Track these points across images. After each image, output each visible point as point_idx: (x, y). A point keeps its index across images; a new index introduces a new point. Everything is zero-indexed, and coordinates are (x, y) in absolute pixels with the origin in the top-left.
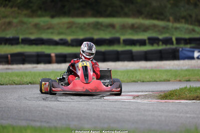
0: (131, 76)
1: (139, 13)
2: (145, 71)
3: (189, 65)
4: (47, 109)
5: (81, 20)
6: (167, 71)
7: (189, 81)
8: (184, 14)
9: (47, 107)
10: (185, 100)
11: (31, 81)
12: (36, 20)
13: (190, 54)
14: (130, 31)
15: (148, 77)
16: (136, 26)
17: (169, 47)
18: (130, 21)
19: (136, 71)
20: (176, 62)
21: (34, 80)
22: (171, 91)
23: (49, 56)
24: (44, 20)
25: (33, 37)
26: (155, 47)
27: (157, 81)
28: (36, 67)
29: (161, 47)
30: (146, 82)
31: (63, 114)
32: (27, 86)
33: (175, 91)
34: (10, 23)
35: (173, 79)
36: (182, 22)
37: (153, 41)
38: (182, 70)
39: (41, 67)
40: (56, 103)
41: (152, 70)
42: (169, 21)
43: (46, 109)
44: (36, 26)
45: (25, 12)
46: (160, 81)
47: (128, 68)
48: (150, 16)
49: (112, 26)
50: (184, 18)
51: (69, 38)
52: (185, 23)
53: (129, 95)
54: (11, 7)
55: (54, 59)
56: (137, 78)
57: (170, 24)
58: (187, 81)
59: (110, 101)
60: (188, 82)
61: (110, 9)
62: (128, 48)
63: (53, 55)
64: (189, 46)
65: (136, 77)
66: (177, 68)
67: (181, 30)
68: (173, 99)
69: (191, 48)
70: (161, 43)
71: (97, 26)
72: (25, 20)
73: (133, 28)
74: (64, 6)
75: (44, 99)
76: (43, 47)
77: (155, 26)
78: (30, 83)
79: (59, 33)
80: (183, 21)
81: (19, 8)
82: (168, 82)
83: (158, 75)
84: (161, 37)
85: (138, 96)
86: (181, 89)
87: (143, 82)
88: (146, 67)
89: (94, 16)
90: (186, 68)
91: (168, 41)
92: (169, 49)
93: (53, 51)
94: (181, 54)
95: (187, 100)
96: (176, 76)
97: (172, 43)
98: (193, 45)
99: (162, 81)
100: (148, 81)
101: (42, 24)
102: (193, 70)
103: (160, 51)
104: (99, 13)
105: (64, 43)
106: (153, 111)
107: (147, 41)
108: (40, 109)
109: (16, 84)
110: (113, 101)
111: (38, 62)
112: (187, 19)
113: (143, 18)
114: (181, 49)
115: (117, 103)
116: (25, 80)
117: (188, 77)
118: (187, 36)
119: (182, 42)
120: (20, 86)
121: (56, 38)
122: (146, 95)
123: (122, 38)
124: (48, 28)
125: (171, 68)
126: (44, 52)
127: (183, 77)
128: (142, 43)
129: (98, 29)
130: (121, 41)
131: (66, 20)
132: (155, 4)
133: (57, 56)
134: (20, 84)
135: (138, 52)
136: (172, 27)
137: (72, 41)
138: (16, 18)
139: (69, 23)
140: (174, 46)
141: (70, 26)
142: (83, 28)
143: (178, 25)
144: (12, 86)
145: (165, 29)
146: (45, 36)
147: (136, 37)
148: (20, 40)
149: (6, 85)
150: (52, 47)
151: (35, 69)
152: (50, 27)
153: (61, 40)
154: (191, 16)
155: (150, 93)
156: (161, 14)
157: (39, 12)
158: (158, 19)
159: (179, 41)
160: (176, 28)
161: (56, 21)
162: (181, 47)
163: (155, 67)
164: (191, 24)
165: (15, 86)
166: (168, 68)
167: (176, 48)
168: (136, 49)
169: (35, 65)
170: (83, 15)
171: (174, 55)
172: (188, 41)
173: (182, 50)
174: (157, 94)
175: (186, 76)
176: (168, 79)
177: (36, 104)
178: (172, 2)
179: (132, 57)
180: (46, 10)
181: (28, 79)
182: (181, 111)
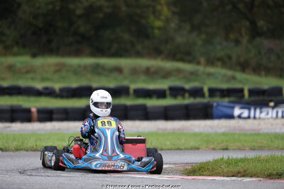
1: (156, 52)
2: (165, 134)
3: (226, 126)
4: (25, 187)
5: (74, 61)
6: (196, 135)
7: (227, 149)
8: (221, 54)
9: (25, 184)
11: (2, 147)
12: (11, 60)
13: (227, 111)
14: (143, 77)
15: (168, 143)
16: (152, 70)
17: (198, 100)
18: (144, 63)
19: (151, 134)
20: (208, 123)
21: (6, 145)
22: (201, 163)
23: (28, 111)
24: (22, 60)
25: (5, 84)
26: (179, 101)
27: (179, 149)
28: (9, 127)
29: (188, 101)
30: (165, 150)
33: (207, 163)
35: (205, 146)
36: (217, 66)
37: (176, 92)
38: (216, 134)
39: (17, 127)
41: (173, 133)
42: (199, 63)
43: (22, 187)
44: (10, 68)
46: (186, 149)
47: (141, 130)
48: (173, 56)
49: (119, 70)
50: (220, 59)
51: (57, 86)
52: (222, 67)
55: (35, 115)
56: (153, 144)
57: (201, 68)
58: (224, 149)
60: (225, 151)
61: (115, 46)
62: (141, 101)
63: (34, 110)
64: (227, 100)
65: (151, 144)
66: (210, 131)
67: (218, 77)
68: (203, 175)
69: (230, 102)
70: (187, 95)
71: (97, 70)
73: (148, 73)
74: (50, 41)
75: (20, 173)
76: (20, 98)
77: (179, 71)
78: (1, 149)
79: (43, 79)
80: (219, 64)
82: (197, 151)
83: (183, 141)
84: (187, 86)
86: (216, 162)
87: (161, 150)
88: (166, 129)
89: (93, 55)
90: (223, 130)
91: (197, 92)
92: (199, 104)
93: (34, 104)
94: (215, 111)
95: (224, 176)
96: (208, 142)
97: (203, 95)
98: (232, 99)
99: (188, 149)
100: (169, 149)
101: (18, 65)
102: (232, 134)
103: (187, 107)
104: (100, 52)
105: (49, 93)
107: (168, 93)
108: (15, 186)
111: (13, 120)
112: (225, 61)
113: (162, 60)
114: (215, 104)
115: (124, 179)
117: (224, 144)
118: (225, 86)
121: (39, 86)
122: (165, 169)
123: (133, 87)
124: (28, 72)
125: (201, 130)
126: (21, 106)
127: (218, 144)
128: (161, 94)
129: (99, 74)
130: (131, 91)
131: (52, 60)
132: (180, 39)
133: (40, 111)
135: (154, 107)
136: (204, 73)
137: (62, 90)
139: (57, 65)
140: (206, 100)
141: (59, 69)
142: (77, 71)
143: (211, 70)
145: (193, 74)
146: (23, 83)
147: (152, 86)
150: (32, 99)
151: (8, 129)
152: (30, 71)
153: (46, 88)
154: (230, 58)
155: (171, 166)
156: (188, 53)
157: (15, 49)
158: (182, 60)
159: (213, 92)
160: (209, 75)
161: (39, 61)
162: (216, 101)
163: (179, 129)
164: (230, 68)
166: (197, 130)
167: (209, 102)
168: (152, 103)
169: (7, 124)
170: (78, 53)
171: (205, 113)
172: (225, 93)
173: (218, 105)
174: (181, 168)
175: (223, 142)
176: (197, 146)
177: (9, 180)
178: (203, 36)
179: (146, 114)
180: (24, 46)
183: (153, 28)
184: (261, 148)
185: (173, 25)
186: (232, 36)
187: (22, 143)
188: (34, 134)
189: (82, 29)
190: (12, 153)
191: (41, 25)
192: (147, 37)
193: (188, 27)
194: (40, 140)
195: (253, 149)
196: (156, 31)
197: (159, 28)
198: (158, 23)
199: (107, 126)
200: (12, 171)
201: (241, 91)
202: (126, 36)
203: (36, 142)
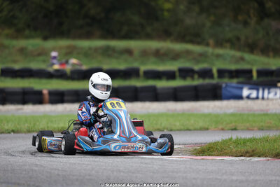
0: (155, 122)
1: (166, 34)
2: (174, 115)
3: (235, 107)
4: (36, 168)
5: (85, 44)
6: (205, 116)
7: (235, 129)
8: (229, 35)
9: (36, 165)
10: (230, 156)
11: (14, 129)
12: (22, 43)
13: (236, 92)
14: (153, 59)
15: (178, 124)
16: (162, 51)
17: (207, 81)
18: (154, 45)
19: (160, 115)
20: (217, 103)
21: (18, 127)
22: (210, 144)
23: (40, 93)
24: (34, 43)
25: (17, 67)
26: (188, 82)
27: (190, 130)
28: (22, 109)
29: (197, 82)
30: (175, 130)
31: (58, 175)
32: (8, 135)
33: (216, 144)
35: (213, 126)
37: (185, 73)
38: (226, 115)
39: (29, 109)
40: (49, 159)
41: (183, 114)
42: (207, 45)
43: (34, 168)
44: (22, 51)
45: (7, 31)
46: (196, 130)
47: (150, 111)
48: (182, 38)
49: (129, 52)
50: (229, 41)
52: (231, 48)
55: (47, 97)
56: (163, 125)
57: (210, 50)
58: (232, 130)
60: (233, 132)
61: (125, 28)
62: (150, 83)
63: (45, 92)
64: (235, 81)
65: (161, 124)
66: (218, 111)
67: (226, 58)
68: (212, 155)
69: (238, 83)
70: (196, 76)
71: (108, 52)
72: (7, 42)
73: (159, 55)
74: (61, 24)
75: (32, 154)
76: (32, 80)
77: (188, 52)
78: (13, 131)
80: (228, 45)
82: (207, 131)
83: (192, 122)
84: (196, 68)
86: (224, 142)
87: (171, 130)
88: (175, 110)
89: (103, 37)
90: (231, 111)
91: (206, 74)
92: (208, 85)
93: (45, 86)
94: (224, 92)
95: (232, 156)
96: (217, 123)
97: (212, 76)
98: (241, 80)
99: (198, 130)
100: (178, 130)
101: (30, 48)
102: (240, 115)
103: (196, 88)
104: (110, 34)
105: (60, 75)
106: (185, 172)
107: (177, 74)
108: (27, 167)
111: (24, 102)
112: (234, 43)
113: (172, 41)
114: (224, 85)
116: (6, 127)
117: (234, 124)
118: (233, 67)
119: (227, 74)
122: (175, 150)
123: (143, 68)
124: (39, 55)
125: (210, 111)
126: (32, 89)
127: (227, 124)
128: (170, 76)
129: (109, 56)
130: (141, 73)
132: (189, 21)
133: (51, 93)
135: (164, 89)
136: (212, 54)
137: (73, 72)
139: (68, 47)
140: (215, 81)
141: (70, 51)
142: (87, 54)
143: (220, 51)
145: (203, 56)
146: (35, 65)
147: (161, 68)
150: (44, 81)
151: (20, 112)
152: (41, 53)
153: (57, 71)
154: (238, 39)
155: (181, 146)
156: (198, 35)
157: (27, 32)
158: (192, 42)
159: (222, 73)
160: (218, 56)
161: (50, 44)
162: (225, 82)
164: (239, 49)
166: (206, 111)
167: (218, 83)
168: (162, 84)
169: (20, 107)
170: (88, 36)
171: (214, 94)
172: (234, 74)
173: (227, 86)
174: (190, 148)
175: (231, 123)
176: (206, 126)
177: (20, 161)
178: (212, 18)
179: (155, 96)
180: (36, 29)
181: (10, 125)
182: (224, 171)
183: (162, 10)
184: (269, 128)
185: (182, 7)
186: (240, 18)
187: (34, 124)
188: (46, 116)
189: (93, 12)
190: (23, 135)
191: (52, 8)
192: (157, 19)
193: (196, 9)
194: (52, 122)
195: (261, 129)
196: (166, 14)
197: (168, 10)
198: (167, 6)
199: (118, 108)
200: (23, 152)
201: (250, 72)
202: (136, 19)
203: (48, 123)
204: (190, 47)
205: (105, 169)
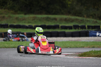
0: (65, 44)
1: (69, 13)
2: (71, 42)
3: (94, 39)
5: (40, 16)
6: (83, 42)
7: (94, 47)
8: (92, 13)
12: (17, 16)
13: (94, 34)
14: (64, 22)
15: (73, 45)
17: (84, 30)
18: (65, 17)
19: (67, 42)
20: (87, 38)
21: (15, 46)
22: (84, 52)
24: (21, 16)
25: (15, 24)
26: (77, 30)
27: (77, 47)
29: (80, 30)
30: (72, 47)
31: (30, 63)
32: (12, 49)
33: (87, 52)
34: (4, 17)
35: (86, 46)
37: (76, 27)
38: (90, 42)
40: (26, 57)
41: (75, 42)
42: (84, 17)
43: (21, 61)
44: (17, 18)
45: (11, 11)
46: (79, 47)
47: (63, 40)
48: (75, 14)
49: (55, 19)
50: (92, 15)
51: (33, 25)
52: (92, 18)
53: (64, 54)
54: (5, 9)
56: (68, 45)
57: (85, 19)
58: (93, 47)
59: (54, 57)
60: (93, 48)
61: (54, 11)
62: (63, 30)
63: (25, 33)
64: (94, 30)
66: (88, 41)
67: (90, 22)
68: (85, 57)
70: (80, 28)
71: (48, 19)
72: (11, 15)
73: (66, 20)
74: (31, 9)
75: (20, 56)
76: (20, 29)
77: (77, 19)
78: (14, 47)
79: (29, 23)
80: (91, 17)
81: (8, 9)
83: (78, 44)
84: (80, 25)
85: (68, 55)
86: (90, 52)
87: (71, 47)
88: (72, 40)
89: (46, 14)
90: (92, 41)
91: (83, 27)
93: (25, 31)
94: (90, 34)
95: (93, 57)
97: (85, 28)
98: (96, 29)
99: (80, 47)
102: (96, 42)
103: (79, 32)
104: (49, 13)
106: (76, 63)
107: (73, 27)
109: (7, 48)
110: (55, 57)
113: (71, 16)
114: (90, 31)
115: (57, 58)
116: (11, 46)
117: (93, 45)
118: (93, 25)
120: (9, 49)
121: (27, 25)
122: (72, 54)
123: (60, 25)
124: (23, 20)
125: (85, 41)
126: (21, 32)
128: (70, 28)
129: (48, 21)
130: (60, 27)
132: (77, 8)
133: (27, 34)
134: (8, 48)
136: (86, 20)
138: (7, 14)
139: (34, 17)
141: (34, 19)
142: (40, 20)
143: (88, 19)
144: (4, 49)
145: (82, 21)
146: (21, 24)
147: (67, 25)
148: (9, 26)
149: (1, 48)
150: (25, 29)
152: (24, 19)
153: (29, 26)
154: (95, 15)
155: (74, 53)
156: (80, 13)
157: (19, 12)
158: (78, 16)
159: (89, 27)
160: (88, 21)
161: (27, 16)
162: (90, 30)
163: (77, 40)
164: (95, 19)
165: (6, 49)
166: (83, 41)
167: (87, 31)
168: (67, 31)
170: (41, 13)
171: (86, 34)
172: (93, 27)
173: (91, 32)
174: (78, 54)
175: (92, 45)
176: (83, 46)
178: (86, 7)
179: (65, 35)
180: (22, 11)
181: (12, 45)
182: (90, 62)
185: (75, 3)
186: (96, 7)
192: (66, 7)
193: (80, 4)
196: (69, 5)
197: (70, 4)
198: (69, 3)
202: (58, 7)
203: (26, 44)
204: (77, 18)
205: (47, 61)
